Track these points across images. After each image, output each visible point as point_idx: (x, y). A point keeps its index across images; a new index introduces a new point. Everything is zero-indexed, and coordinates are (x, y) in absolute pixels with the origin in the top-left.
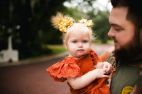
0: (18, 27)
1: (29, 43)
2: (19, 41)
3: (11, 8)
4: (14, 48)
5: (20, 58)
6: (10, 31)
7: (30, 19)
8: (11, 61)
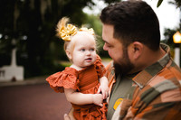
0: (25, 38)
1: (38, 58)
2: (25, 55)
3: (17, 14)
4: (19, 64)
5: (26, 76)
6: (14, 42)
7: (40, 28)
8: (14, 79)
